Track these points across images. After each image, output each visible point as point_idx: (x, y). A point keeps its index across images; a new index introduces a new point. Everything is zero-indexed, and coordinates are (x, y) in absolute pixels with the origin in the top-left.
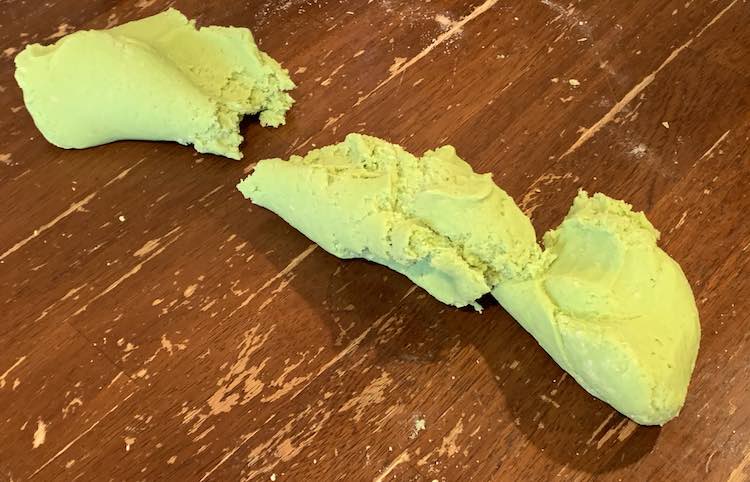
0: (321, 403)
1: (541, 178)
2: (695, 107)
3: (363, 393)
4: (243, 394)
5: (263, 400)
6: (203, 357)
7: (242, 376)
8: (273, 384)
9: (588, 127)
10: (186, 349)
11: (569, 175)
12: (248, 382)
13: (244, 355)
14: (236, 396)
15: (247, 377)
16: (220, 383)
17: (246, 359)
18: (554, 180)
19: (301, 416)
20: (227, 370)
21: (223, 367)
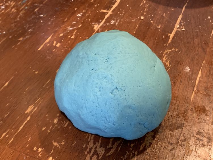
0: (131, 149)
1: (165, 52)
2: (200, 21)
3: (145, 141)
4: (98, 155)
5: (107, 155)
6: (74, 145)
7: (94, 148)
8: (108, 147)
9: (171, 33)
10: (65, 144)
11: (174, 49)
12: (97, 149)
13: (91, 140)
14: (95, 157)
15: (96, 148)
16: (86, 153)
17: (92, 141)
18: (170, 51)
19: (126, 156)
20: (86, 147)
21: (84, 146)
